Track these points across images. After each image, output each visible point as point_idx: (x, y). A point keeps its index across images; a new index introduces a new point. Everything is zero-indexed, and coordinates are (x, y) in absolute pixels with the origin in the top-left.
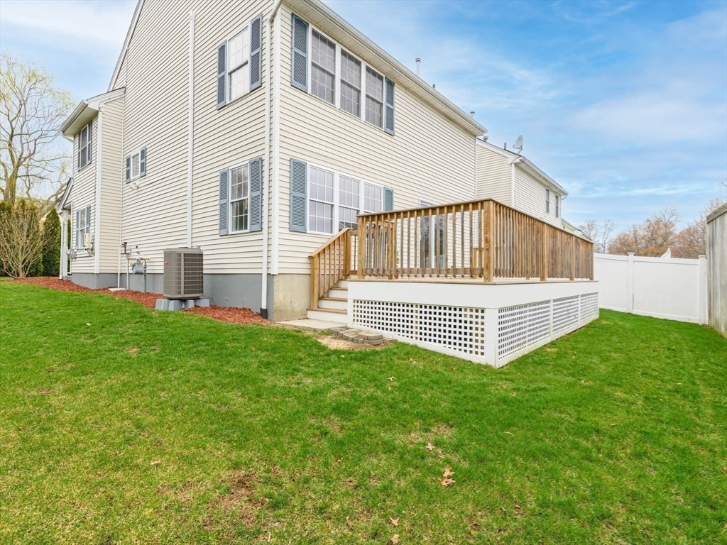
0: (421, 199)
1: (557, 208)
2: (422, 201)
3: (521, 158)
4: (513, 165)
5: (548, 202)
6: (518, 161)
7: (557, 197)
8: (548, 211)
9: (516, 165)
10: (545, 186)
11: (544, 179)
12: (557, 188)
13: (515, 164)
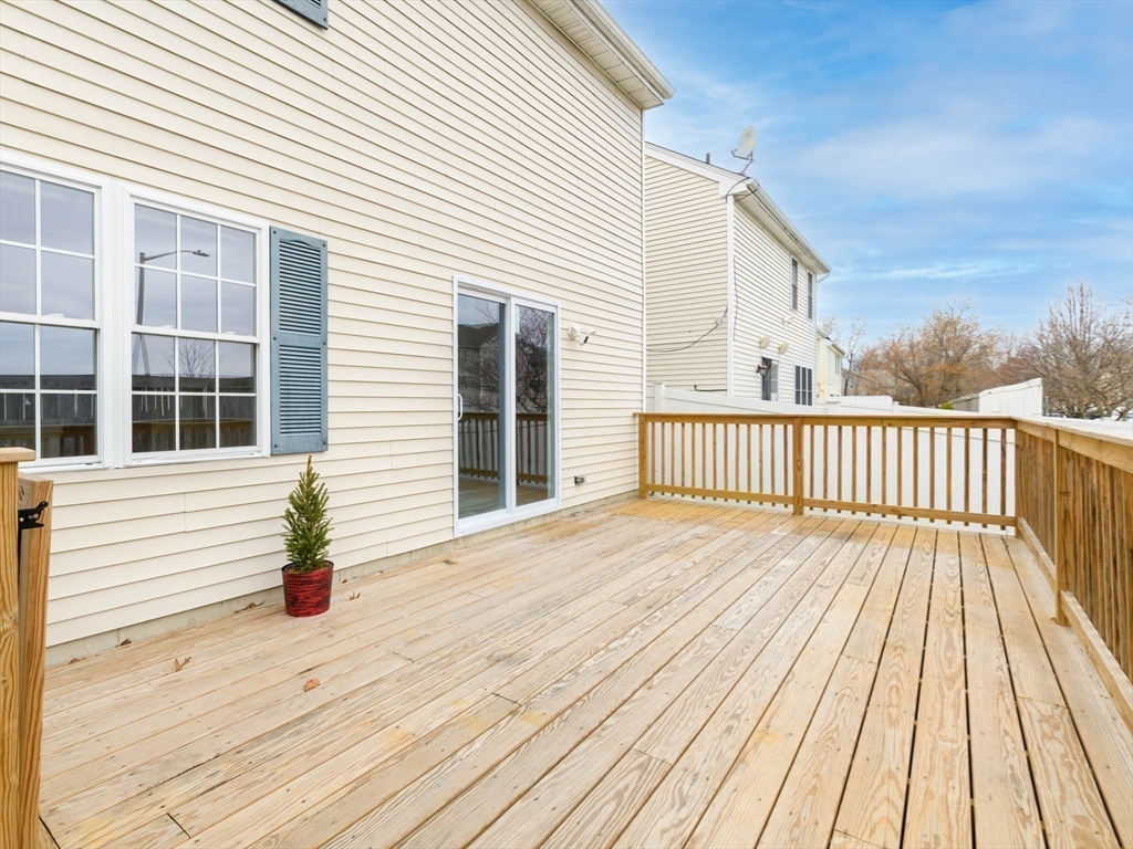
0: (458, 277)
1: (810, 298)
2: (462, 285)
3: (748, 182)
4: (731, 199)
5: (795, 288)
6: (742, 188)
7: (810, 276)
8: (795, 306)
9: (738, 199)
10: (792, 252)
11: (792, 236)
12: (813, 257)
13: (735, 196)
